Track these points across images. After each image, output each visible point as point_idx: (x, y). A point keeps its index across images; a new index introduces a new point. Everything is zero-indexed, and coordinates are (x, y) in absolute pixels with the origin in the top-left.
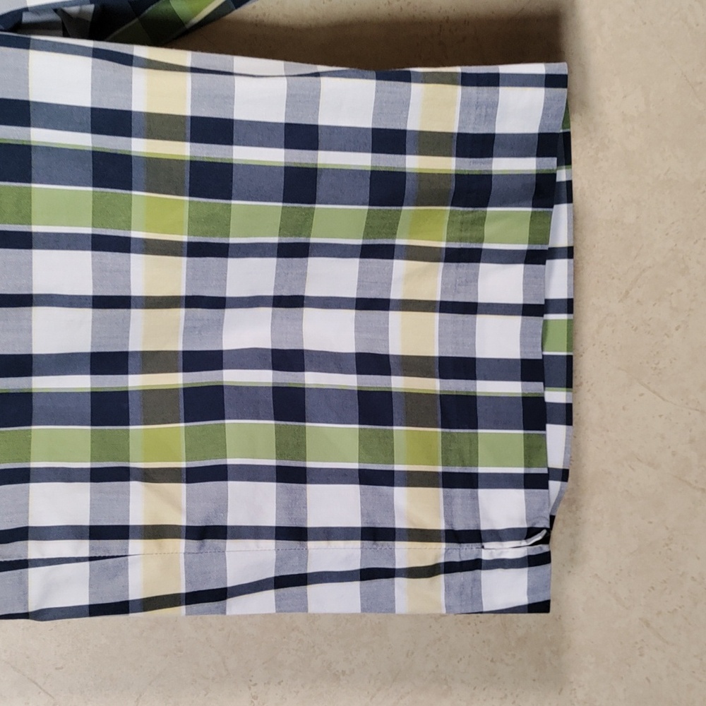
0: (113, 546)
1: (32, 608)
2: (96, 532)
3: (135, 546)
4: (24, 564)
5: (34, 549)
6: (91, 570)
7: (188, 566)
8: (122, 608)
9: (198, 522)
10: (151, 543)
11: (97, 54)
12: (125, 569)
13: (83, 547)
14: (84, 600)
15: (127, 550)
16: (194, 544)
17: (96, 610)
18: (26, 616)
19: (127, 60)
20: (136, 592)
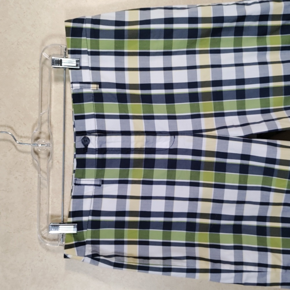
0: (263, 269)
1: (243, 282)
2: (259, 265)
3: (269, 270)
4: (242, 271)
5: (245, 268)
6: (258, 274)
7: (282, 276)
8: (265, 285)
9: (286, 265)
10: (273, 269)
11: (268, 144)
12: (266, 275)
13: (256, 269)
14: (255, 282)
15: (267, 270)
16: (284, 270)
17: (258, 284)
18: (241, 284)
19: (275, 145)
20: (269, 281)
